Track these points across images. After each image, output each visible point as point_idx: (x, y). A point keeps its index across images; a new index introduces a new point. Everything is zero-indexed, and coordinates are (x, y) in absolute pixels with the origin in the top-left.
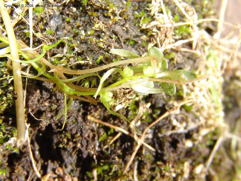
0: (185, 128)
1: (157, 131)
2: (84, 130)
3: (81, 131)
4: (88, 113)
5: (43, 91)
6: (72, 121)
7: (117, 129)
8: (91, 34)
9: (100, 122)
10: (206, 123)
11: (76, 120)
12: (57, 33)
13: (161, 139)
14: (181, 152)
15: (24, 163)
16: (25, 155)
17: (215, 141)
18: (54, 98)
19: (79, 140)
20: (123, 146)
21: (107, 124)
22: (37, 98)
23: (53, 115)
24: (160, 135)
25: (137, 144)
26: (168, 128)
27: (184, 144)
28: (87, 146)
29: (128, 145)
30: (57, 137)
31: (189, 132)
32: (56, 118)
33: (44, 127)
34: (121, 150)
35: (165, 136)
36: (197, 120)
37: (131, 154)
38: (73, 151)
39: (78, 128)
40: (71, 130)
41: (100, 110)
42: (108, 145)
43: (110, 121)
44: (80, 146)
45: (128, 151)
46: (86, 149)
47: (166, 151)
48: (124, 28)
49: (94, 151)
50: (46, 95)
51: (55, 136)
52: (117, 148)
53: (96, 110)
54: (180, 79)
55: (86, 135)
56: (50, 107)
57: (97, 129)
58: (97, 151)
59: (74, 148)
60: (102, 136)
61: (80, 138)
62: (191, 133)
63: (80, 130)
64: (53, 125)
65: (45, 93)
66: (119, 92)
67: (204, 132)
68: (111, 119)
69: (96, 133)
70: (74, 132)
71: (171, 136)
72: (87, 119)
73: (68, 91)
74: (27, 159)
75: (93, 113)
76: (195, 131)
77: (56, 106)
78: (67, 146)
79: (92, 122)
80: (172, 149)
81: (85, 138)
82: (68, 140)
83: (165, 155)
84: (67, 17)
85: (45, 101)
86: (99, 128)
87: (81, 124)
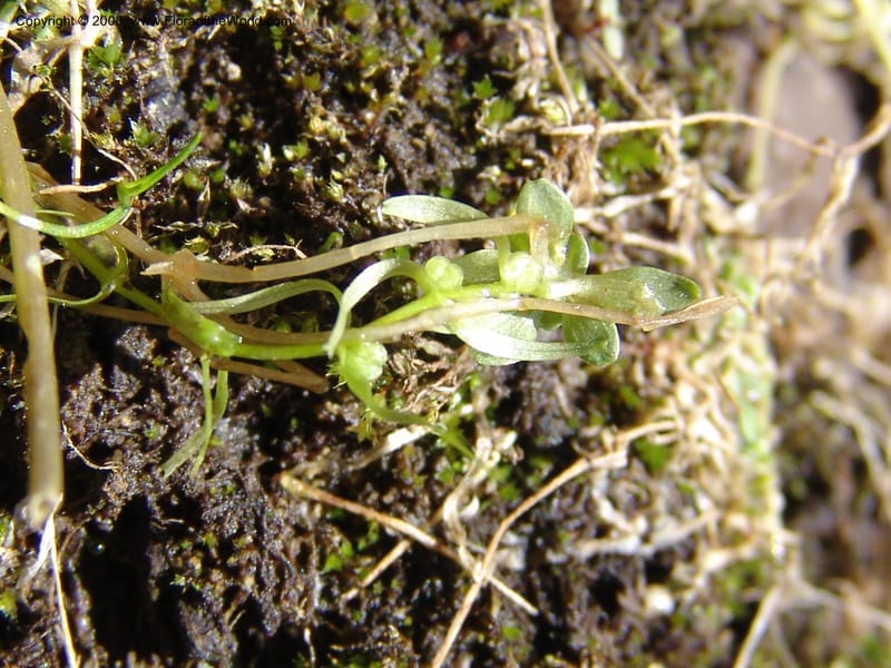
0: (645, 539)
1: (539, 541)
2: (268, 524)
3: (258, 526)
4: (283, 465)
5: (116, 369)
6: (224, 487)
7: (394, 525)
8: (295, 157)
9: (330, 499)
10: (721, 524)
11: (239, 483)
12: (174, 143)
13: (557, 572)
14: (631, 628)
15: (36, 655)
16: (41, 623)
17: (753, 608)
18: (155, 397)
19: (249, 561)
20: (416, 595)
21: (354, 508)
22: (90, 399)
23: (152, 461)
24: (553, 557)
25: (468, 581)
26: (581, 529)
27: (642, 602)
28: (279, 587)
29: (432, 586)
30: (164, 552)
31: (659, 555)
32: (163, 473)
33: (119, 503)
34: (409, 608)
35: (571, 559)
36: (688, 513)
37: (446, 621)
38: (226, 607)
39: (245, 516)
40: (220, 521)
41: (326, 451)
42: (360, 588)
43: (368, 495)
44: (253, 587)
45: (434, 611)
46: (277, 600)
47: (578, 616)
48: (417, 141)
49: (305, 608)
50: (124, 383)
51: (157, 547)
52: (392, 601)
53: (313, 452)
54: (635, 306)
55: (278, 545)
56: (139, 431)
57: (316, 525)
58: (318, 613)
59: (230, 594)
60: (334, 551)
61: (254, 554)
62: (666, 561)
63: (252, 521)
64: (152, 498)
65: (121, 377)
66: (405, 367)
67: (714, 559)
68: (369, 487)
69: (311, 540)
70: (232, 528)
71: (594, 560)
72: (279, 485)
73: (217, 339)
74: (45, 640)
75: (303, 465)
76: (680, 552)
77: (163, 430)
78: (203, 587)
79: (296, 497)
80: (599, 612)
81: (272, 556)
82: (208, 563)
83: (575, 631)
84: (207, 100)
85: (121, 410)
86: (323, 520)
87: (256, 500)
